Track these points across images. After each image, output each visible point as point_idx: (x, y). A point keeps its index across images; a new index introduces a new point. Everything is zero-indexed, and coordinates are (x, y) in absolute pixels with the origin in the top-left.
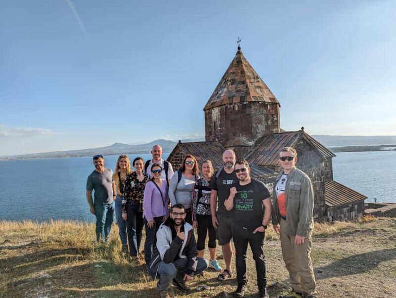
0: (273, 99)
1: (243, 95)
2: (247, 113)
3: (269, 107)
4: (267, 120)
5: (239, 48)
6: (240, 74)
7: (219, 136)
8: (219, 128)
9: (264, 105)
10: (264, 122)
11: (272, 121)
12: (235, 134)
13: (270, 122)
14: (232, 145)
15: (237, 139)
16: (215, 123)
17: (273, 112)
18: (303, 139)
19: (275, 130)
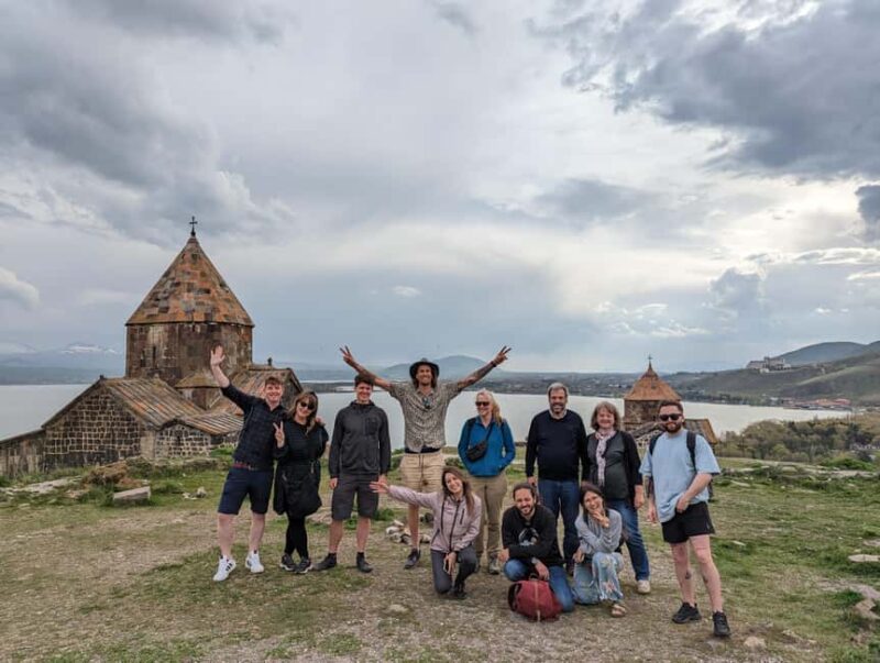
0: (247, 319)
1: (209, 311)
2: (216, 338)
3: (243, 331)
4: (239, 350)
5: (193, 234)
6: (199, 277)
7: (163, 370)
8: (164, 357)
9: (237, 327)
10: (235, 352)
11: (246, 352)
12: (193, 368)
13: (242, 353)
14: (191, 385)
15: (197, 375)
16: (154, 348)
17: (247, 339)
18: (291, 380)
19: (248, 364)
